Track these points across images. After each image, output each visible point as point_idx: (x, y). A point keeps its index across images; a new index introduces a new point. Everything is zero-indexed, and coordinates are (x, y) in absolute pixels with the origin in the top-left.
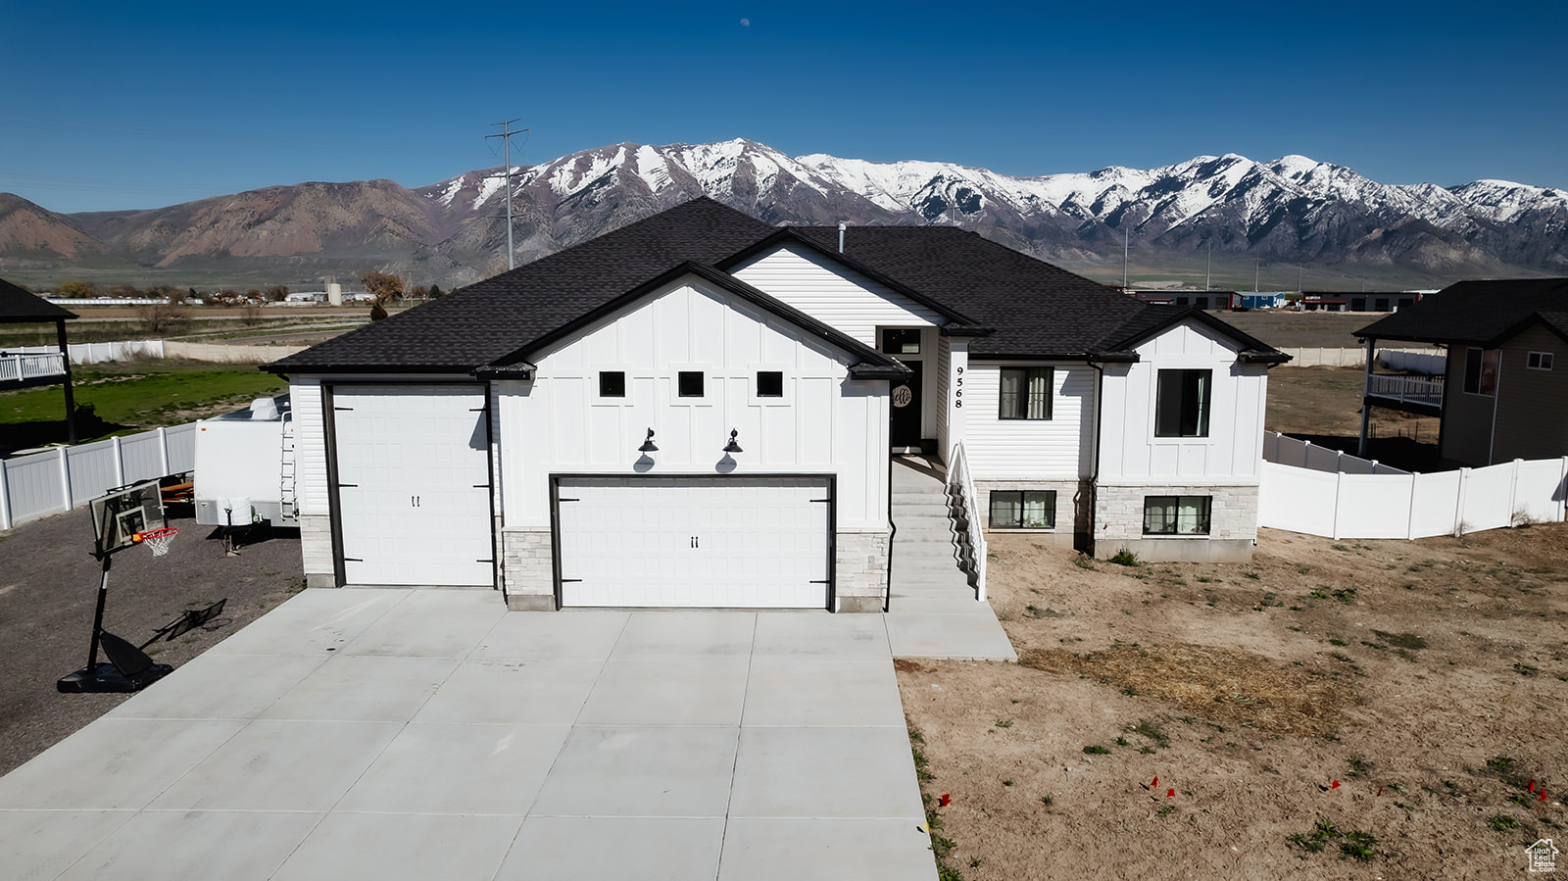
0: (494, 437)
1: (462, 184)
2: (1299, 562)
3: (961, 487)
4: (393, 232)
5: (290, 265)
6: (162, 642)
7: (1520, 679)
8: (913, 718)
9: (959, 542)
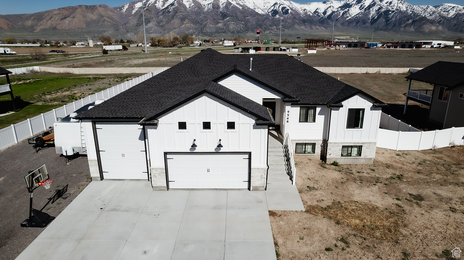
0: (146, 137)
1: (128, 6)
2: (387, 162)
3: (288, 146)
4: (107, 21)
5: (76, 32)
6: (50, 205)
7: (452, 214)
8: (275, 236)
9: (287, 165)
